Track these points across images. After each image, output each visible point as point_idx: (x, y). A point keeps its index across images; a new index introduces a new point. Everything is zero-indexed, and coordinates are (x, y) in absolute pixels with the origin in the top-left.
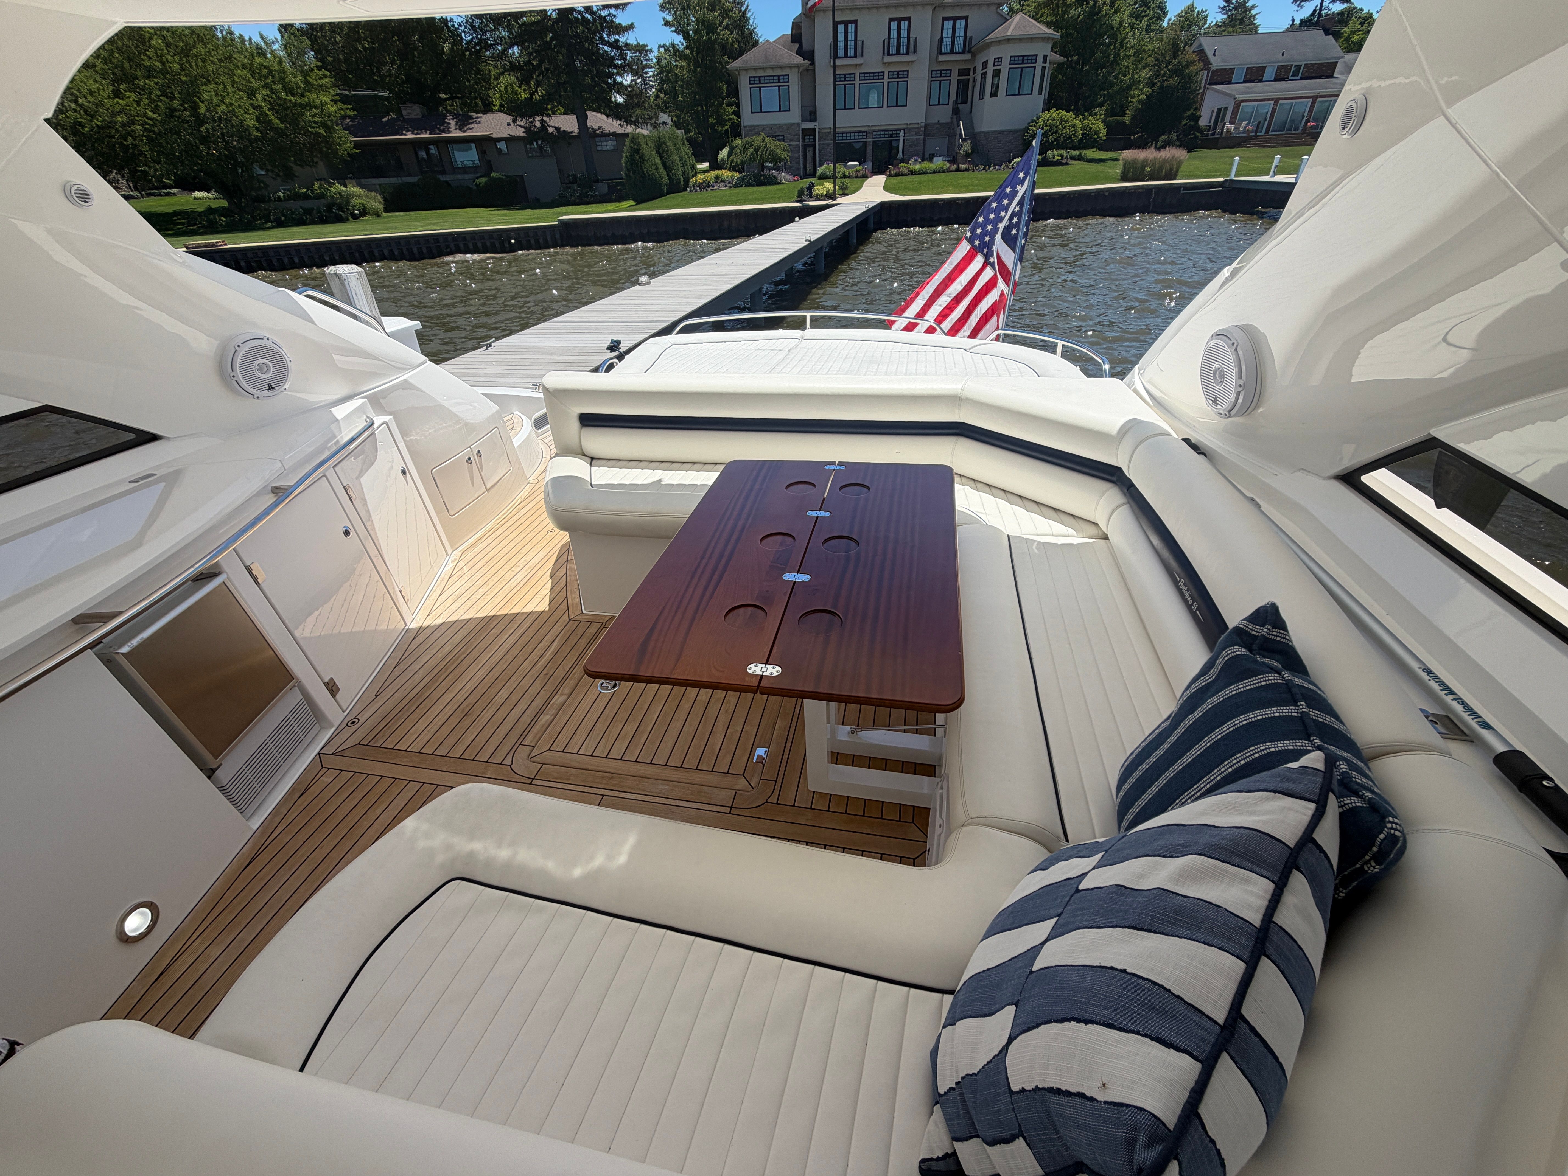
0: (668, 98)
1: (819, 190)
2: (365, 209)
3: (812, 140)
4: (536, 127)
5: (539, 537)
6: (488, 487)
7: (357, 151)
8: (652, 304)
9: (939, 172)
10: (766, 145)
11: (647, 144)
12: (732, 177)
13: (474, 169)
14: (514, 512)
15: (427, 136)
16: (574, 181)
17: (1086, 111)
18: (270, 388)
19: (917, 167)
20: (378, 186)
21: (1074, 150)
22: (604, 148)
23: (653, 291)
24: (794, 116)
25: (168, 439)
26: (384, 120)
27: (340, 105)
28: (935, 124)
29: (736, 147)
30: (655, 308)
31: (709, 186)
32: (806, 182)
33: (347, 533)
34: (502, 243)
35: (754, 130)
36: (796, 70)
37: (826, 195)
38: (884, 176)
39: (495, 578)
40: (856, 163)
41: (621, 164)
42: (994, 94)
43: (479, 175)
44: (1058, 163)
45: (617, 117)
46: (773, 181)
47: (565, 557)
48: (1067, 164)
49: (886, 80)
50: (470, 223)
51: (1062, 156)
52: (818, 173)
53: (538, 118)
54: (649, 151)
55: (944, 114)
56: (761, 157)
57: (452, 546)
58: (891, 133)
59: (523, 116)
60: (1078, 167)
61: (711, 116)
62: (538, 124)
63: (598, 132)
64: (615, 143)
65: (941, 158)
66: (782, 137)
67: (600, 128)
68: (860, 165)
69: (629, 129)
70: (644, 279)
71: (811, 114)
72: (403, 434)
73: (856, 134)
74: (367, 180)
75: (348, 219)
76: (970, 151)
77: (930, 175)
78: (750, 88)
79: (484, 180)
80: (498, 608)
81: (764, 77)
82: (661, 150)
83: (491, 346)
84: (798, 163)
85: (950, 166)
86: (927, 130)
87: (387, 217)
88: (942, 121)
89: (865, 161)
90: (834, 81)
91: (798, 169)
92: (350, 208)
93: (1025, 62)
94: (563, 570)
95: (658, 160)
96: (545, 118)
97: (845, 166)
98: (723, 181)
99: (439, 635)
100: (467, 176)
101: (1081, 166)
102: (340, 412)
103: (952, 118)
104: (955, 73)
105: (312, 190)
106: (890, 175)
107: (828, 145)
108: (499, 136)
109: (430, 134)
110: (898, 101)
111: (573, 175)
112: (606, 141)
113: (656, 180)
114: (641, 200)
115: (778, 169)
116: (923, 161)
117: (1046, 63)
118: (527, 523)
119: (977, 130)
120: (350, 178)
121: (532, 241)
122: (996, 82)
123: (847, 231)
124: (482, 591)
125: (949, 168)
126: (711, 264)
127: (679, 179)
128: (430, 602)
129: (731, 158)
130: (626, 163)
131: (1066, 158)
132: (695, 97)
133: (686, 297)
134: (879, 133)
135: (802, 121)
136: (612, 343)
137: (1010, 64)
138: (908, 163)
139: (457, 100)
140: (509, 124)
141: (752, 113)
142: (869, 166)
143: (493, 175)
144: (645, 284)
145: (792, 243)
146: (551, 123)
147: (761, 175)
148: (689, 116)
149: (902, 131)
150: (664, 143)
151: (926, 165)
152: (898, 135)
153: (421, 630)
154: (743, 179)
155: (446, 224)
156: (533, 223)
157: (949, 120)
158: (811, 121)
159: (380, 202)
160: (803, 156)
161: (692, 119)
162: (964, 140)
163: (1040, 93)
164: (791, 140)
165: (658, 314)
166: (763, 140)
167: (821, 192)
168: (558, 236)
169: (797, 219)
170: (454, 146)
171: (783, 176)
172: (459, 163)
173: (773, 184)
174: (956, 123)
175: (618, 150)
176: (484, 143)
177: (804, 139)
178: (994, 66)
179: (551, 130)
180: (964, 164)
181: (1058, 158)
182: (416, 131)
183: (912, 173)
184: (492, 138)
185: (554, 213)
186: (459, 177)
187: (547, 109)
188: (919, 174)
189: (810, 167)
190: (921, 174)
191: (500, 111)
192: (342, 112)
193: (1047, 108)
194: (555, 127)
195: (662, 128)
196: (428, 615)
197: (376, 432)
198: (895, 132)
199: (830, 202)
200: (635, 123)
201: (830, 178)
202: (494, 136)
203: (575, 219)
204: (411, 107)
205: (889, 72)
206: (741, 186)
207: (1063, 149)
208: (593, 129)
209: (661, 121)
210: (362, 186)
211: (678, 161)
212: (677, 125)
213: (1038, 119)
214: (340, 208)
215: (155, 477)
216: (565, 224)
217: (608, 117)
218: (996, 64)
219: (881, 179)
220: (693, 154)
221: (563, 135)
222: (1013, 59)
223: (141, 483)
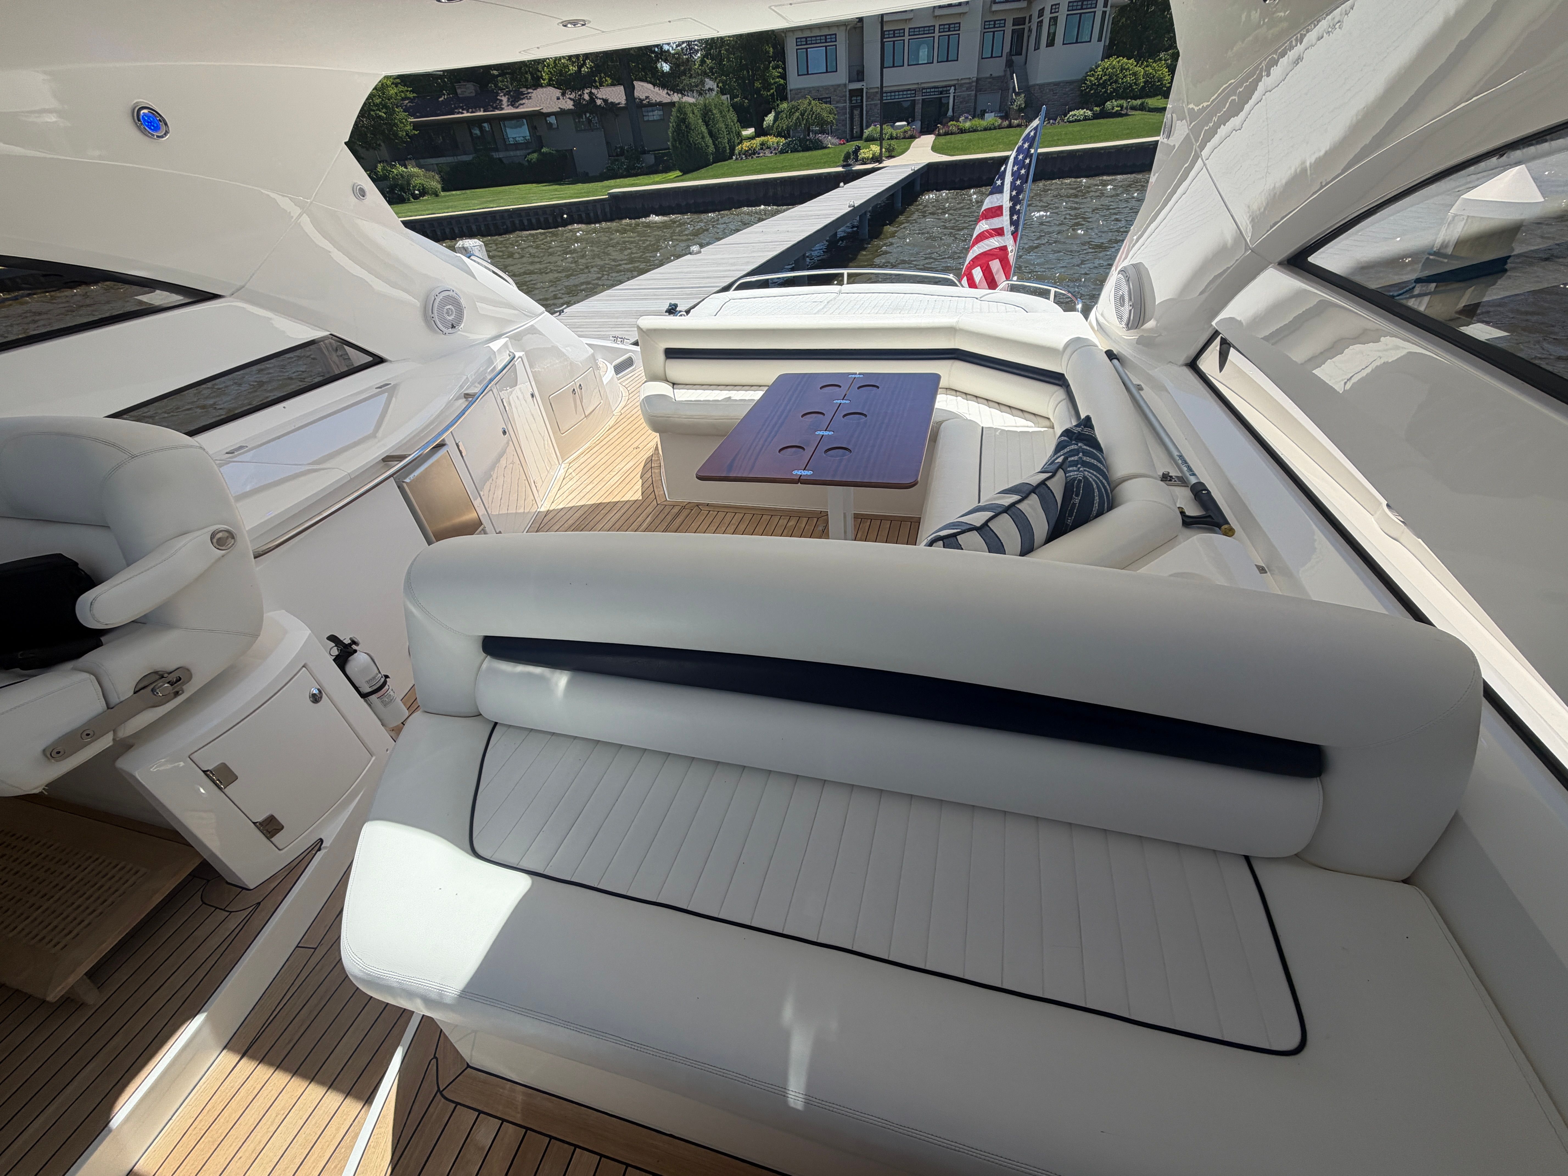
0: (715, 63)
1: (865, 153)
2: (424, 188)
3: (859, 101)
4: (585, 100)
5: (628, 452)
6: (587, 414)
7: (416, 133)
8: (704, 272)
9: (990, 129)
10: (812, 108)
11: (693, 113)
12: (777, 143)
13: (526, 145)
14: (605, 436)
15: (482, 113)
16: (622, 154)
17: (1150, 57)
18: (453, 327)
19: (968, 125)
20: (435, 166)
21: (1136, 100)
22: (651, 118)
23: (704, 259)
24: (841, 77)
25: (391, 361)
26: (440, 99)
27: (401, 88)
28: (987, 78)
29: (782, 112)
30: (705, 275)
31: (754, 154)
32: (852, 145)
33: (504, 433)
34: (555, 218)
35: (801, 93)
36: (843, 28)
37: (872, 158)
38: (932, 136)
39: (598, 479)
40: (904, 123)
41: (668, 135)
42: (1051, 43)
43: (530, 151)
44: (1118, 115)
45: (663, 86)
46: (818, 146)
47: (649, 465)
48: (1126, 115)
49: (937, 34)
50: (525, 200)
51: (1122, 107)
52: (865, 135)
53: (586, 91)
54: (695, 120)
55: (997, 67)
56: (807, 120)
57: (562, 458)
58: (940, 89)
59: (573, 90)
60: (1138, 118)
61: (757, 80)
62: (587, 97)
63: (644, 102)
64: (661, 113)
65: (993, 114)
66: (829, 100)
67: (647, 97)
68: (908, 124)
69: (676, 97)
70: (695, 248)
71: (858, 74)
72: (531, 366)
73: (905, 93)
74: (426, 160)
75: (409, 200)
76: (1023, 106)
77: (980, 133)
78: (797, 49)
79: (535, 155)
80: (603, 497)
81: (811, 37)
82: (707, 119)
83: (563, 312)
84: (845, 125)
85: (1002, 123)
86: (979, 85)
87: (445, 196)
88: (994, 75)
89: (913, 121)
90: (883, 37)
91: (845, 132)
92: (411, 188)
93: (1084, 7)
94: (649, 474)
95: (704, 129)
96: (594, 91)
97: (893, 126)
98: (769, 148)
99: (563, 514)
100: (518, 153)
101: (1143, 116)
102: (496, 346)
103: (1005, 71)
104: (1009, 23)
105: (375, 172)
106: (939, 135)
107: (876, 105)
108: (550, 110)
109: (484, 111)
110: (948, 56)
111: (619, 147)
112: (653, 111)
113: (702, 149)
114: (687, 170)
115: (823, 132)
116: (973, 118)
117: (1107, 7)
118: (617, 443)
119: (1031, 83)
120: (410, 159)
121: (584, 216)
122: (1052, 31)
123: (893, 195)
124: (589, 487)
125: (1000, 125)
126: (756, 233)
127: (725, 147)
128: (552, 494)
129: (777, 123)
130: (673, 134)
131: (1126, 108)
132: (741, 62)
133: (733, 264)
134: (928, 90)
135: (849, 82)
136: (670, 306)
137: (1068, 11)
138: (958, 121)
139: (507, 76)
140: (558, 99)
141: (798, 75)
142: (917, 125)
143: (544, 150)
144: (696, 253)
145: (835, 209)
146: (599, 96)
147: (808, 140)
148: (735, 82)
149: (953, 88)
150: (711, 111)
151: (977, 122)
152: (948, 92)
153: (548, 512)
154: (788, 144)
155: (502, 201)
156: (584, 197)
157: (1002, 74)
158: (859, 81)
159: (438, 181)
160: (849, 118)
161: (739, 85)
162: (1017, 94)
163: (1100, 40)
164: (838, 102)
165: (708, 280)
166: (810, 104)
167: (867, 155)
168: (607, 209)
169: (842, 184)
170: (506, 123)
171: (829, 140)
172: (511, 139)
173: (818, 149)
174: (1009, 76)
175: (664, 120)
176: (535, 118)
177: (851, 101)
178: (1051, 13)
179: (599, 102)
180: (1016, 119)
181: (1117, 109)
182: (470, 110)
183: (962, 131)
184: (543, 113)
185: (603, 187)
186: (512, 153)
187: (595, 81)
188: (969, 132)
189: (856, 129)
190: (971, 132)
191: (549, 85)
192: (403, 95)
193: (1107, 55)
194: (603, 99)
195: (708, 95)
196: (553, 502)
197: (516, 363)
198: (944, 89)
199: (876, 165)
200: (681, 92)
201: (877, 140)
202: (545, 111)
203: (623, 192)
204: (465, 85)
205: (940, 25)
206: (787, 152)
207: (1122, 98)
208: (640, 99)
209: (707, 87)
210: (420, 167)
211: (723, 129)
212: (722, 92)
213: (1097, 68)
214: (402, 189)
215: (390, 386)
216: (614, 197)
217: (654, 86)
218: (1053, 11)
219: (929, 139)
220: (738, 121)
221: (611, 107)
222: (1071, 4)
223: (383, 389)
